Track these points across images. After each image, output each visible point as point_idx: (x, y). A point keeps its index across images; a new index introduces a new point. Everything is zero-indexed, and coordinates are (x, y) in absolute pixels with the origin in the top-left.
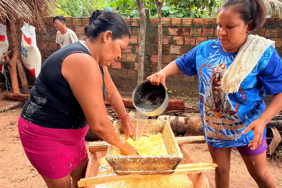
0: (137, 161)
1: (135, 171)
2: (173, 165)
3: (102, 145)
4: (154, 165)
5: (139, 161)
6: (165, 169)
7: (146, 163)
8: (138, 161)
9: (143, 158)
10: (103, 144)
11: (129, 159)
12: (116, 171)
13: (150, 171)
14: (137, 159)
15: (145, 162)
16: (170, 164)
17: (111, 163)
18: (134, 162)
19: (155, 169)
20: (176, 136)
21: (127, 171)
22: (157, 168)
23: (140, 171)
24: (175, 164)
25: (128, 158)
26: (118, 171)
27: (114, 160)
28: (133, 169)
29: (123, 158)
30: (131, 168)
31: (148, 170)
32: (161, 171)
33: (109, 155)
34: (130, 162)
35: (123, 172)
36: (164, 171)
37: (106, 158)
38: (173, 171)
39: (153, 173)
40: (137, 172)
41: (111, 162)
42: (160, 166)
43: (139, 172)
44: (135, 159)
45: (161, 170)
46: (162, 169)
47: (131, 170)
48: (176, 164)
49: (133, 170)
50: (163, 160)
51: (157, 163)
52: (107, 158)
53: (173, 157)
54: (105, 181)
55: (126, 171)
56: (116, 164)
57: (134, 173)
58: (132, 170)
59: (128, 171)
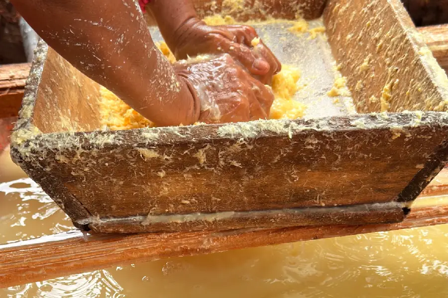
0: (197, 161)
1: (189, 218)
2: (409, 174)
3: (9, 85)
4: (295, 178)
5: (212, 160)
6: (356, 200)
7: (251, 171)
8: (201, 156)
9: (233, 142)
10: (12, 78)
11: (150, 146)
12: (82, 222)
13: (274, 213)
14: (200, 144)
15: (246, 163)
16: (386, 171)
17: (46, 174)
18: (177, 167)
19: (300, 199)
20: (419, 22)
21: (145, 215)
22: (312, 195)
23: (219, 216)
24: (420, 166)
25: (142, 145)
26: (96, 221)
27: (62, 159)
28: (177, 202)
29: (115, 146)
30: (163, 202)
31: (263, 204)
32: (334, 210)
33: (33, 132)
34: (157, 164)
35: (120, 224)
36: (351, 211)
37: (16, 151)
38: (402, 205)
39: (287, 221)
40: (198, 223)
41: (48, 169)
42: (327, 181)
43: (210, 218)
44: (183, 145)
45: (333, 206)
46: (340, 201)
47: (163, 213)
48: (428, 165)
49: (175, 213)
50: (353, 143)
51: (315, 164)
52: (22, 150)
53: (415, 123)
54: (28, 269)
55: (138, 218)
56: (78, 179)
57: (186, 228)
58: (168, 214)
59: (152, 219)
